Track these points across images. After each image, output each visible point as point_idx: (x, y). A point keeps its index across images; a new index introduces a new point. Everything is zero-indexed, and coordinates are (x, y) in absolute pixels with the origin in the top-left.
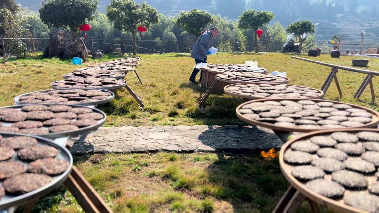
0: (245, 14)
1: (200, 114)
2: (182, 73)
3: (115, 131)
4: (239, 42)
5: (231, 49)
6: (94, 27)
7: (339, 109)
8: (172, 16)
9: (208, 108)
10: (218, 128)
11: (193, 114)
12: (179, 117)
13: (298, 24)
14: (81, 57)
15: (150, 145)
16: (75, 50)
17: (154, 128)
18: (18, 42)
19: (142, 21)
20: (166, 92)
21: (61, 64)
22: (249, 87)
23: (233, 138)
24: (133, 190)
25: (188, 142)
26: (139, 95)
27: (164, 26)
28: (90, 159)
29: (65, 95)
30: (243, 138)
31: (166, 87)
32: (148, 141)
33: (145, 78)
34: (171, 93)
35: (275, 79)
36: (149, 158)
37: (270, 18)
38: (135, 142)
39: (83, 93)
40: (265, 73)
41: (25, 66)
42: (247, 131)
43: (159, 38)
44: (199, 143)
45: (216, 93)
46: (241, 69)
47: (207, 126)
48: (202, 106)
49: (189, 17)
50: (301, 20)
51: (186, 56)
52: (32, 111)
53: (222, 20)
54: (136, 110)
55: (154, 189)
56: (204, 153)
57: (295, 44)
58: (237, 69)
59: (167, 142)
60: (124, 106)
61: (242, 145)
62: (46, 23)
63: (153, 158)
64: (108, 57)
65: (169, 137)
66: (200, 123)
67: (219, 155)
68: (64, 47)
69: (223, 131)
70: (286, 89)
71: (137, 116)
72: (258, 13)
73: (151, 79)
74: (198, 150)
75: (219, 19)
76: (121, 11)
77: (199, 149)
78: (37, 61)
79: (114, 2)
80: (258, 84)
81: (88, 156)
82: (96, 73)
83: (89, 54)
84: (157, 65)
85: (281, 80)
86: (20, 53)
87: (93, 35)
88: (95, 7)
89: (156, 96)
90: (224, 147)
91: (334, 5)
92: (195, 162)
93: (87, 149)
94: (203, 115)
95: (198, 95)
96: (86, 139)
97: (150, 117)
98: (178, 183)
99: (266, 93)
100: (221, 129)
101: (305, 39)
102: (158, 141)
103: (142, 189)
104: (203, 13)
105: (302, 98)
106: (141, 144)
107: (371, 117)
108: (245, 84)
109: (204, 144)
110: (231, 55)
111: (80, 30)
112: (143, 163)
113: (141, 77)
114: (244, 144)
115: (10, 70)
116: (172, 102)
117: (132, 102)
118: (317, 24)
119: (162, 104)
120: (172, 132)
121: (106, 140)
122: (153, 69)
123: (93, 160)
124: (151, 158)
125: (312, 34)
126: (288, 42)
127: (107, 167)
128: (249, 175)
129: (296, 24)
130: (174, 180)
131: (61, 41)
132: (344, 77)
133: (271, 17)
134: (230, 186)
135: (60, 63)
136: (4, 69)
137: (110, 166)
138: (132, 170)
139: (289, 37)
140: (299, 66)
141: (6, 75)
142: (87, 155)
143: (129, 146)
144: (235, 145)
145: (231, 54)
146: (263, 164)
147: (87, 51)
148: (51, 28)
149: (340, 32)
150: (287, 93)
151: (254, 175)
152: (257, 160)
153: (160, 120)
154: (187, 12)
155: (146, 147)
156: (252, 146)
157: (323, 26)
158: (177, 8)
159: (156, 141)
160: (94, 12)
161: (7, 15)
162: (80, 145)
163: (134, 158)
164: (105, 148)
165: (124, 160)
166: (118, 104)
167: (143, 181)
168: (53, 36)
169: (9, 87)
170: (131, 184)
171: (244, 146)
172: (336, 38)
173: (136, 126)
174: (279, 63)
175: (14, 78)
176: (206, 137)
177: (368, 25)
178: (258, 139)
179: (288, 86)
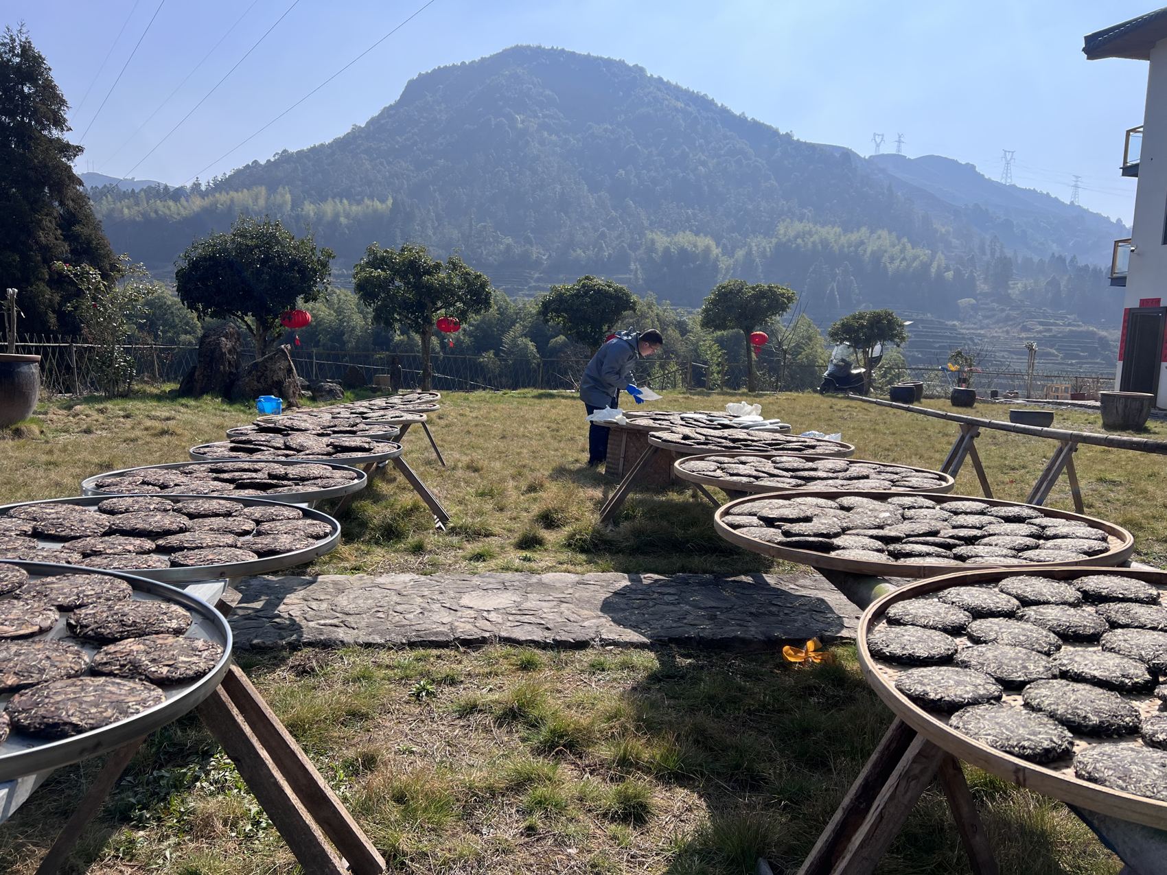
0: (719, 291)
1: (605, 542)
2: (554, 438)
3: (363, 586)
4: (705, 363)
5: (684, 380)
6: (319, 323)
7: (1008, 520)
8: (526, 299)
9: (625, 526)
10: (656, 581)
11: (584, 541)
12: (546, 550)
13: (861, 317)
14: (282, 394)
15: (462, 625)
16: (266, 378)
17: (476, 580)
18: (113, 354)
19: (447, 305)
20: (511, 484)
21: (225, 414)
22: (744, 463)
23: (700, 608)
24: (412, 752)
25: (572, 619)
26: (436, 491)
27: (506, 321)
28: (290, 662)
29: (226, 476)
30: (728, 610)
31: (512, 471)
32: (459, 614)
33: (452, 449)
34: (524, 488)
35: (813, 447)
36: (460, 662)
37: (786, 301)
38: (421, 615)
39: (280, 470)
40: (783, 430)
41: (127, 416)
42: (738, 590)
43: (491, 354)
44: (603, 620)
45: (647, 490)
46: (715, 423)
47: (626, 575)
48: (609, 520)
49: (572, 295)
50: (867, 308)
51: (563, 397)
52: (127, 511)
53: (657, 310)
54: (427, 529)
55: (473, 751)
56: (617, 651)
57: (855, 372)
58: (704, 421)
59: (511, 618)
60: (392, 519)
61: (728, 629)
62: (192, 307)
63: (470, 663)
64: (353, 396)
65: (518, 605)
66: (604, 566)
67: (662, 655)
68: (237, 369)
69: (672, 590)
70: (847, 470)
71: (429, 547)
72: (753, 289)
73: (468, 452)
74: (601, 640)
75: (650, 308)
76: (393, 279)
77: (603, 637)
78: (160, 404)
79: (375, 254)
80: (768, 458)
81: (285, 653)
82: (320, 425)
83: (303, 388)
84: (486, 418)
85: (831, 448)
86: (116, 382)
87: (317, 344)
88: (324, 265)
89: (482, 495)
90: (675, 633)
91: (949, 275)
92: (594, 673)
93: (284, 634)
94: (612, 545)
95: (598, 493)
96: (282, 607)
97: (462, 549)
98: (544, 733)
99: (792, 477)
100: (665, 585)
101: (879, 358)
102: (485, 614)
103: (437, 749)
104: (609, 286)
105: (894, 490)
106: (439, 622)
107: (1104, 539)
108: (733, 456)
109: (619, 624)
110: (681, 396)
111: (281, 325)
112: (444, 676)
113: (442, 446)
114: (733, 625)
115: (85, 427)
116: (527, 510)
117: (415, 508)
118: (907, 323)
119: (498, 514)
120: (526, 589)
121: (339, 609)
122: (474, 429)
123: (299, 665)
124: (465, 662)
125: (898, 346)
126: (835, 365)
127: (338, 686)
128: (750, 712)
129: (854, 317)
130: (534, 725)
131: (230, 351)
132: (992, 454)
133: (790, 299)
134: (696, 742)
135: (224, 411)
136: (69, 424)
137: (346, 682)
138: (410, 695)
139: (838, 352)
140: (867, 426)
141: (73, 438)
142: (281, 650)
143: (403, 626)
144: (706, 629)
145: (684, 393)
146: (789, 681)
147: (299, 380)
148: (204, 319)
149: (968, 345)
150: (850, 479)
151: (764, 714)
152: (772, 672)
153: (492, 557)
154: (568, 285)
155: (453, 630)
156: (754, 631)
157: (924, 327)
158: (538, 280)
159: (481, 614)
160: (322, 280)
161: (89, 281)
162: (264, 622)
163: (418, 660)
164: (335, 632)
165: (388, 667)
166: (375, 514)
167: (442, 728)
168: (208, 340)
169: (78, 470)
170: (406, 736)
171: (733, 631)
172: (962, 357)
173: (425, 575)
174: (813, 417)
175: (94, 447)
176: (622, 606)
177: (1041, 328)
178: (770, 612)
179: (851, 462)
